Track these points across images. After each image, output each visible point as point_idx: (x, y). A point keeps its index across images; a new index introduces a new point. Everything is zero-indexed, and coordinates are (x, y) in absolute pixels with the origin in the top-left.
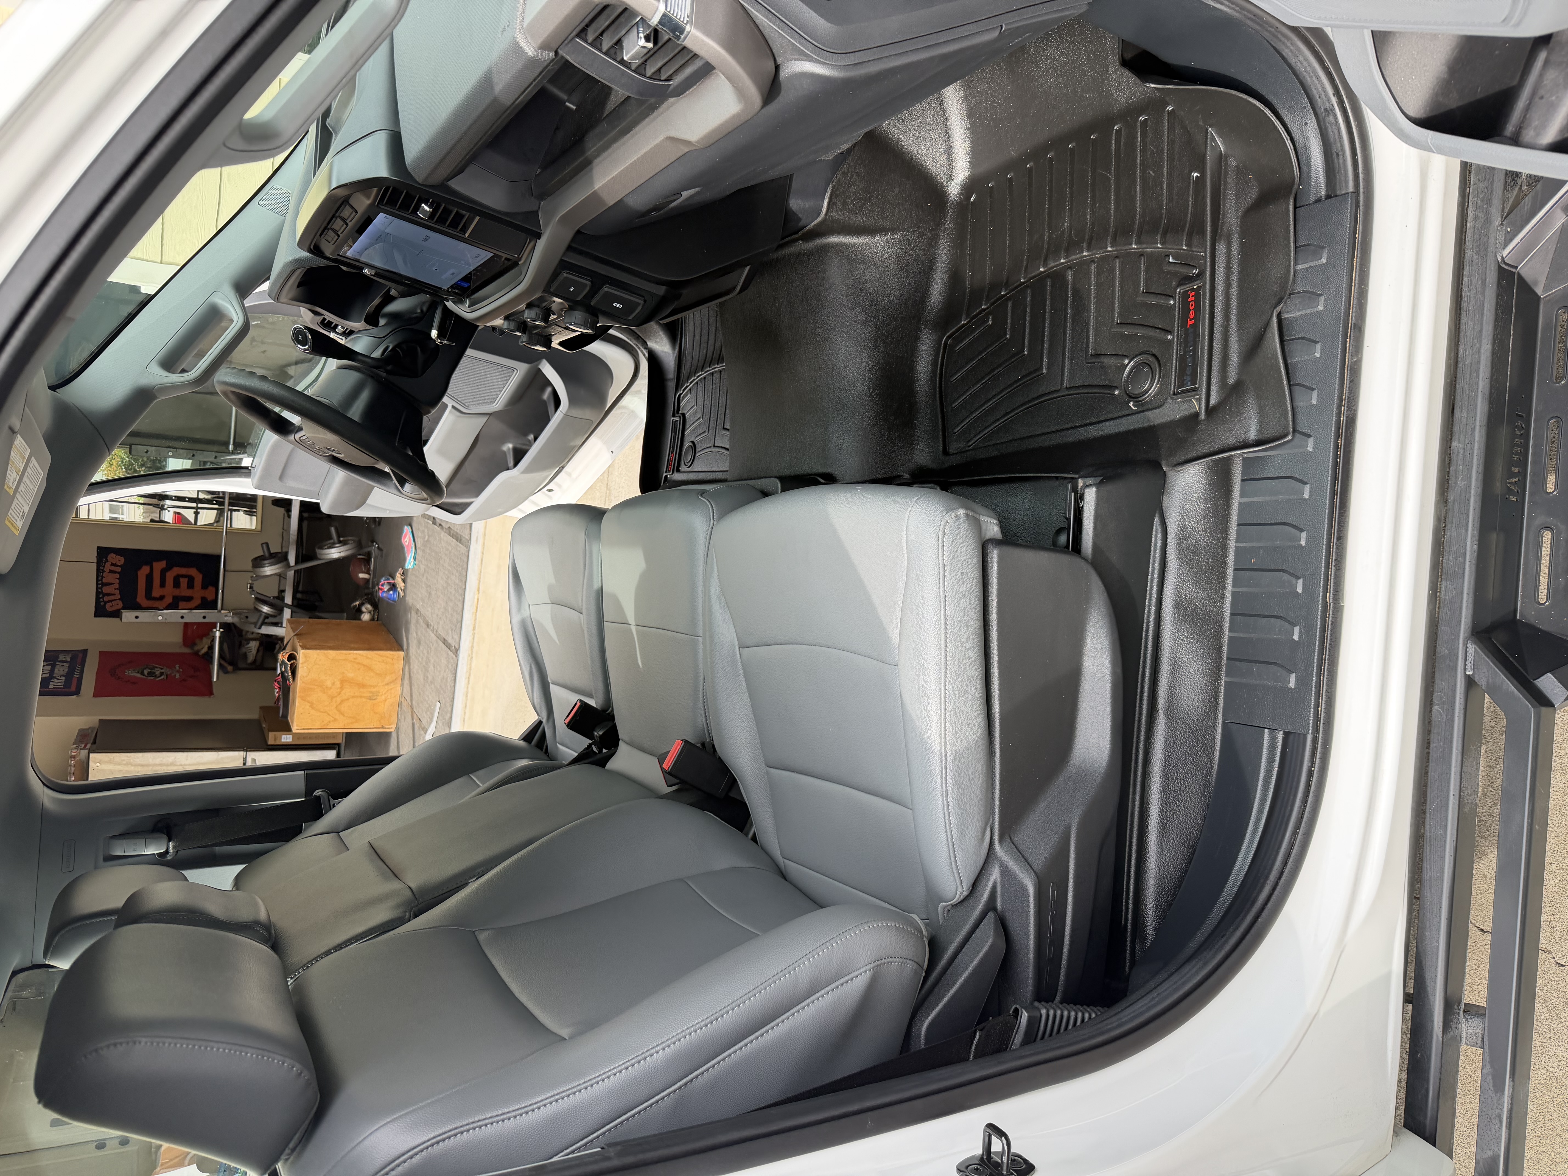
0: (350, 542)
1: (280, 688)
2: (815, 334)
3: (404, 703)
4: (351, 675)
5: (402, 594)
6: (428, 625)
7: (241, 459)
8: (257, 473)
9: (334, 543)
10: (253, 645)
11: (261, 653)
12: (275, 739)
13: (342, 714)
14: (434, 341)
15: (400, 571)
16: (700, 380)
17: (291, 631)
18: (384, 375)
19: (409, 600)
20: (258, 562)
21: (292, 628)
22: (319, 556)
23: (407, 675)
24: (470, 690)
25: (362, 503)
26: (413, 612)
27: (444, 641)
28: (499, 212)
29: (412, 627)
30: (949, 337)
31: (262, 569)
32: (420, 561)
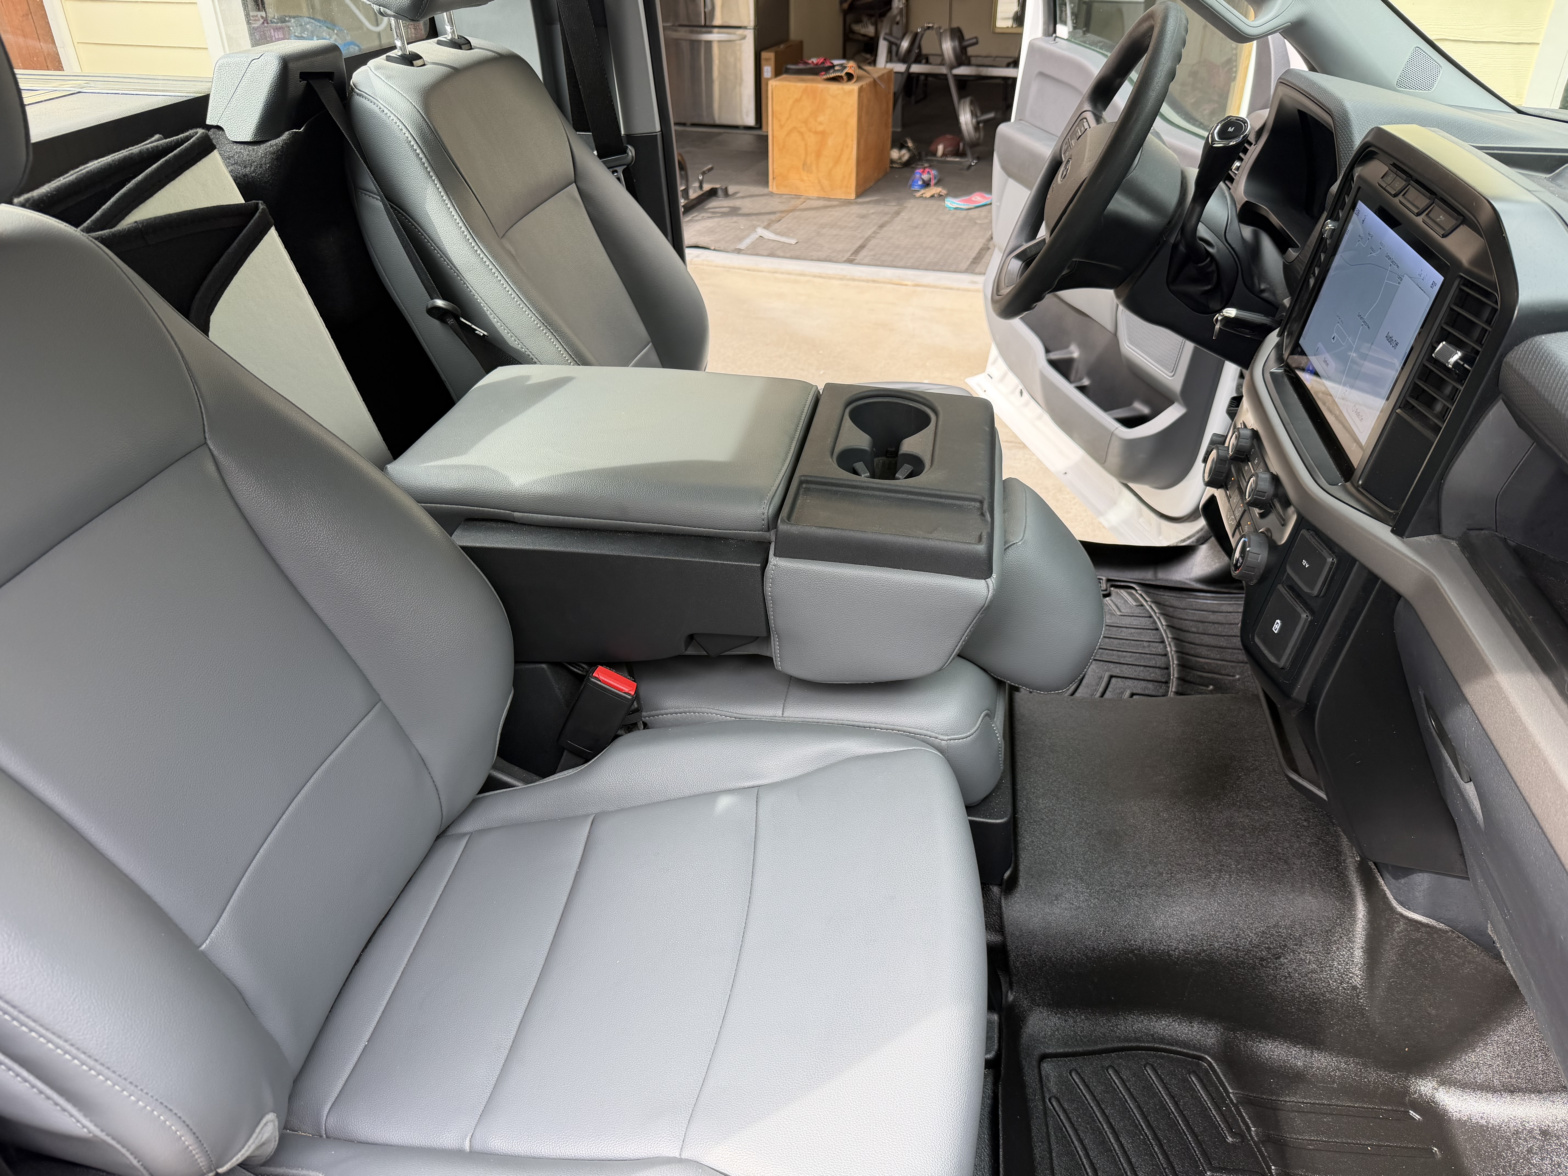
0: (978, 134)
1: (817, 64)
2: (1220, 871)
3: (798, 202)
4: (830, 142)
5: (918, 194)
6: (881, 226)
7: (1064, 23)
8: (1048, 45)
9: (977, 117)
10: (870, 30)
11: (861, 38)
12: (767, 60)
13: (788, 134)
14: (1220, 311)
15: (944, 192)
16: (1155, 622)
17: (880, 74)
18: (1172, 240)
19: (911, 203)
20: (957, 34)
21: (883, 75)
22: (962, 101)
23: (830, 203)
24: (807, 278)
25: (1009, 173)
26: (896, 208)
27: (862, 247)
28: (1443, 476)
29: (881, 208)
30: (1210, 1064)
31: (948, 39)
32: (953, 214)
